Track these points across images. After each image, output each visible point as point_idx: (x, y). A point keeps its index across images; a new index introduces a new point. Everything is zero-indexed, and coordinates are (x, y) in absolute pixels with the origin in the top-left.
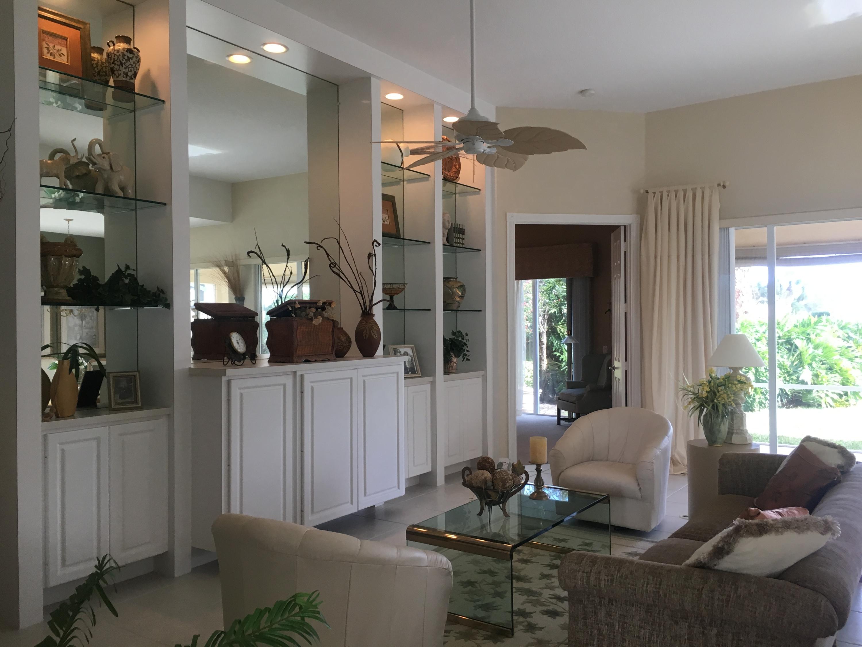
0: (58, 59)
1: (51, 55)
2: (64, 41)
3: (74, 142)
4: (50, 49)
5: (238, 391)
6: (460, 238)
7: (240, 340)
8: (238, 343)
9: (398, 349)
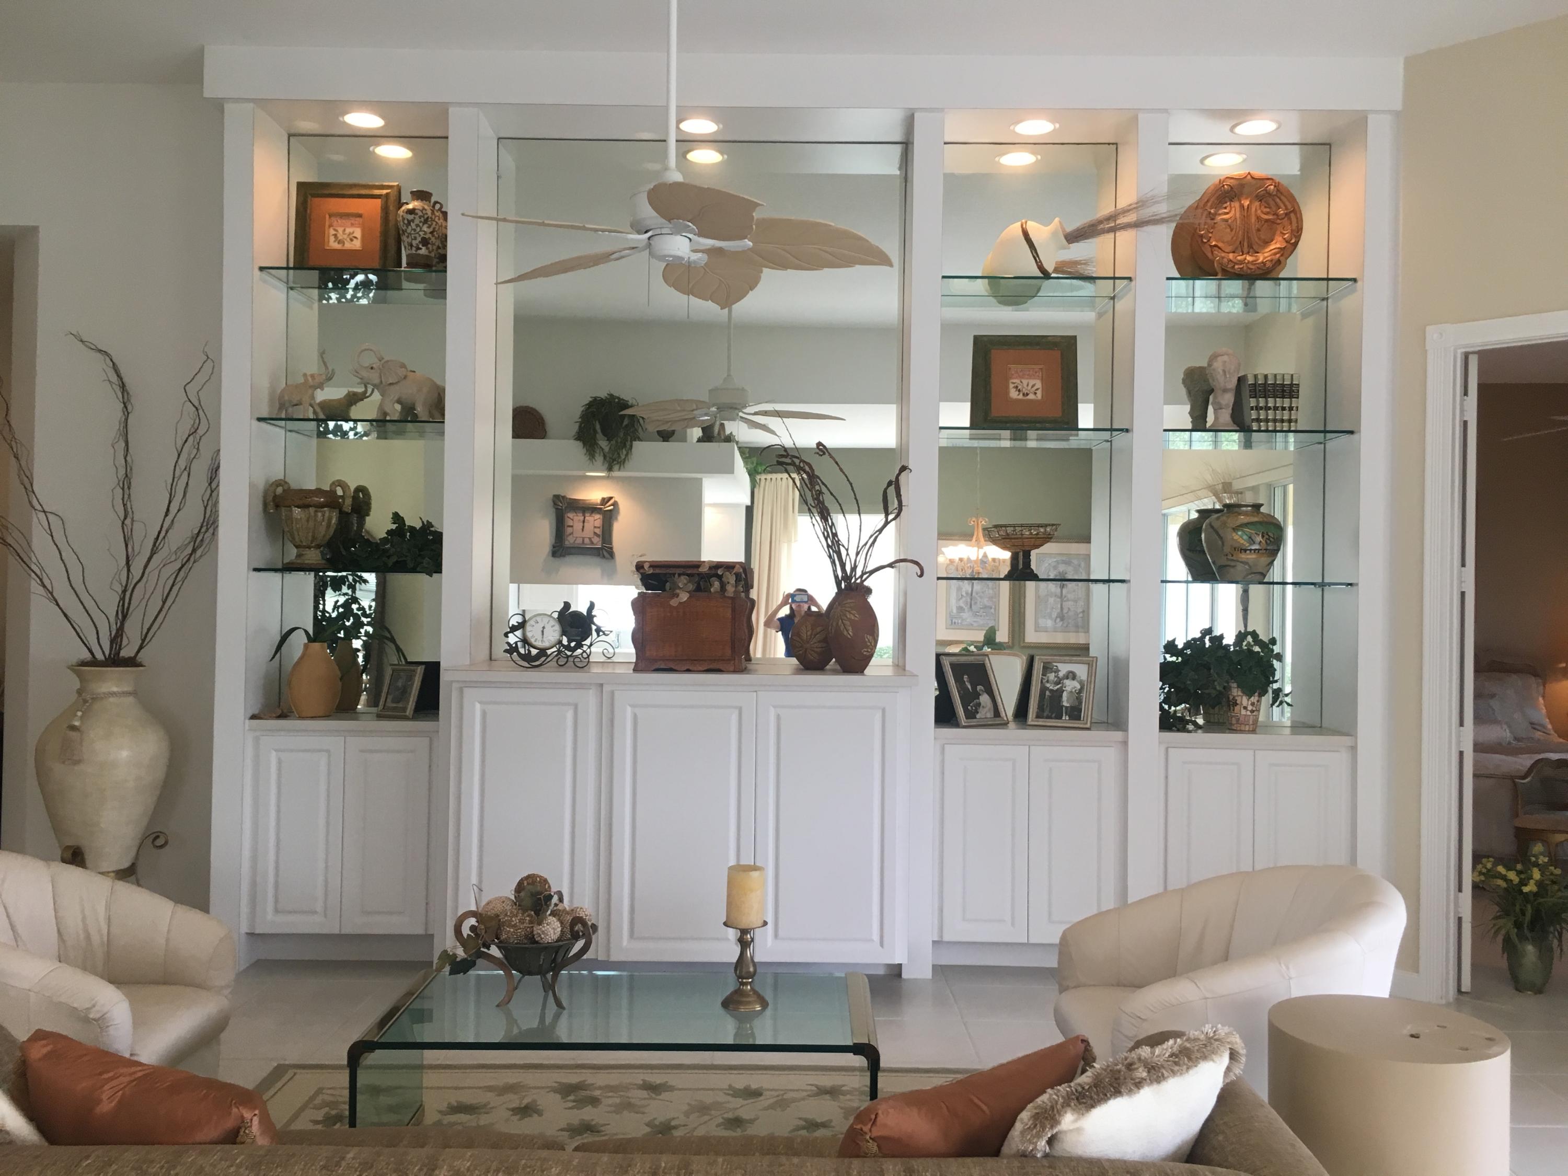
0: (348, 246)
1: (339, 243)
2: (358, 219)
3: (324, 356)
4: (338, 235)
5: (478, 706)
6: (1280, 409)
7: (553, 626)
8: (543, 632)
9: (1055, 664)
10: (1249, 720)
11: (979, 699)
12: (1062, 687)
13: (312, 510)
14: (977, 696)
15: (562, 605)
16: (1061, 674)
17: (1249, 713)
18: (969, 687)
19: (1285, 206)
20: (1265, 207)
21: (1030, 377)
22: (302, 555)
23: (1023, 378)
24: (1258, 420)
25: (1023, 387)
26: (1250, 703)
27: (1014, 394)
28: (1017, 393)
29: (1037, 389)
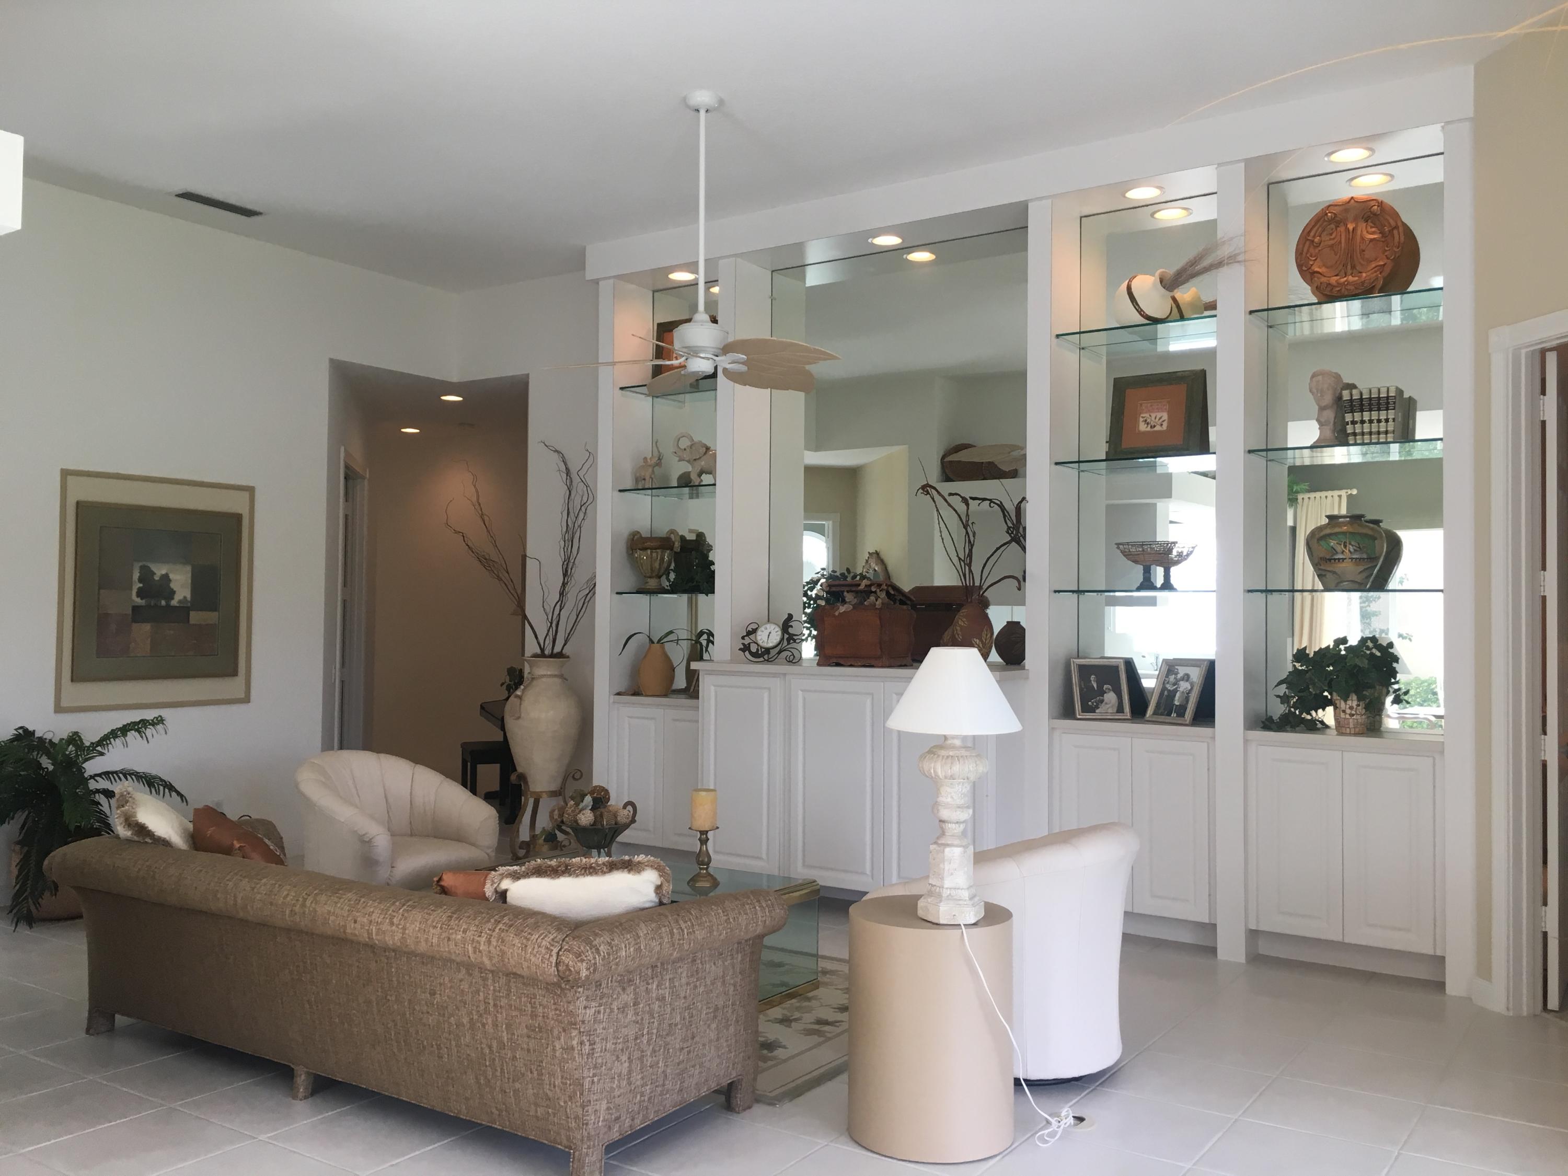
5: (713, 688)
6: (1375, 421)
7: (776, 632)
8: (769, 635)
9: (1177, 667)
10: (1348, 724)
11: (1103, 696)
12: (1177, 688)
13: (649, 551)
14: (1102, 693)
15: (787, 616)
16: (1179, 676)
17: (1348, 716)
18: (1095, 686)
19: (1389, 223)
20: (1371, 227)
21: (1159, 410)
22: (647, 583)
23: (1152, 412)
24: (1355, 434)
25: (1151, 420)
26: (1348, 706)
27: (1143, 427)
28: (1146, 425)
29: (1163, 421)
